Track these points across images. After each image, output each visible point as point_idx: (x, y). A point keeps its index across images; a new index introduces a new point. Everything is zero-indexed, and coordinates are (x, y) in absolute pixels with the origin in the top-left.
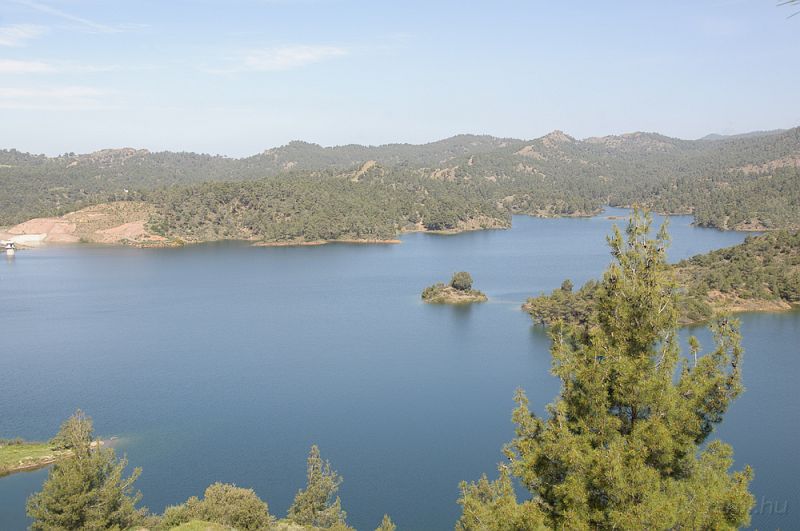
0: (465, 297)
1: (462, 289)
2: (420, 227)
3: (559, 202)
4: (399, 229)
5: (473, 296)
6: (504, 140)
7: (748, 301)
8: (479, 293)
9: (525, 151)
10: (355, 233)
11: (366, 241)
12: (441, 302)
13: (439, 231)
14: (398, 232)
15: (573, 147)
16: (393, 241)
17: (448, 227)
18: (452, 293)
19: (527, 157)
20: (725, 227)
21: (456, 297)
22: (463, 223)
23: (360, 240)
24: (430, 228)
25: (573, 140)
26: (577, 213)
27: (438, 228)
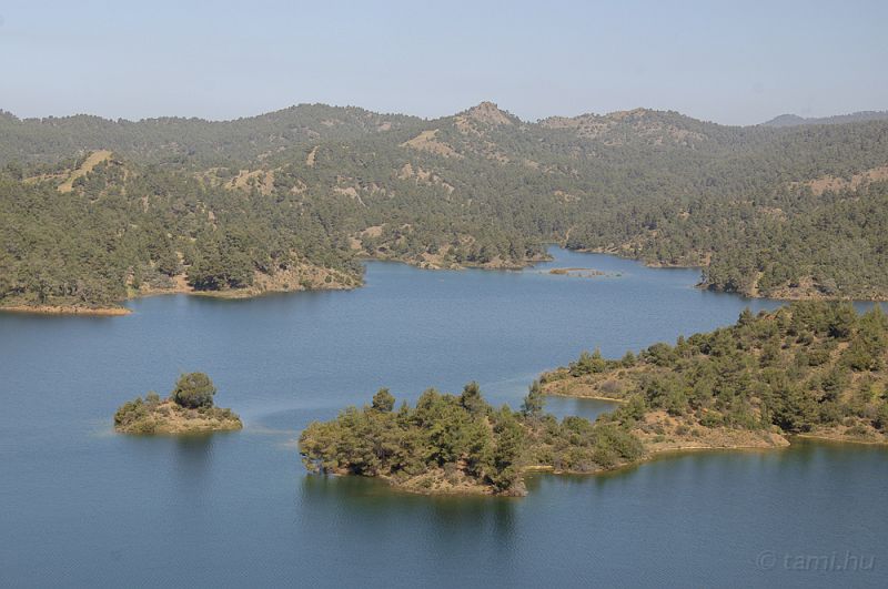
0: (198, 422)
1: (194, 406)
2: (180, 284)
3: (464, 239)
4: (136, 286)
5: (214, 420)
6: (387, 118)
7: (716, 431)
8: (226, 415)
9: (422, 141)
10: (35, 295)
11: (57, 309)
12: (148, 432)
13: (215, 293)
14: (131, 293)
15: (514, 133)
16: (113, 311)
17: (234, 284)
18: (172, 413)
19: (423, 153)
20: (754, 292)
21: (178, 422)
22: (265, 277)
23: (45, 308)
24: (198, 285)
25: (516, 120)
26: (496, 262)
27: (213, 286)
